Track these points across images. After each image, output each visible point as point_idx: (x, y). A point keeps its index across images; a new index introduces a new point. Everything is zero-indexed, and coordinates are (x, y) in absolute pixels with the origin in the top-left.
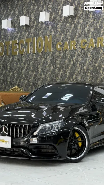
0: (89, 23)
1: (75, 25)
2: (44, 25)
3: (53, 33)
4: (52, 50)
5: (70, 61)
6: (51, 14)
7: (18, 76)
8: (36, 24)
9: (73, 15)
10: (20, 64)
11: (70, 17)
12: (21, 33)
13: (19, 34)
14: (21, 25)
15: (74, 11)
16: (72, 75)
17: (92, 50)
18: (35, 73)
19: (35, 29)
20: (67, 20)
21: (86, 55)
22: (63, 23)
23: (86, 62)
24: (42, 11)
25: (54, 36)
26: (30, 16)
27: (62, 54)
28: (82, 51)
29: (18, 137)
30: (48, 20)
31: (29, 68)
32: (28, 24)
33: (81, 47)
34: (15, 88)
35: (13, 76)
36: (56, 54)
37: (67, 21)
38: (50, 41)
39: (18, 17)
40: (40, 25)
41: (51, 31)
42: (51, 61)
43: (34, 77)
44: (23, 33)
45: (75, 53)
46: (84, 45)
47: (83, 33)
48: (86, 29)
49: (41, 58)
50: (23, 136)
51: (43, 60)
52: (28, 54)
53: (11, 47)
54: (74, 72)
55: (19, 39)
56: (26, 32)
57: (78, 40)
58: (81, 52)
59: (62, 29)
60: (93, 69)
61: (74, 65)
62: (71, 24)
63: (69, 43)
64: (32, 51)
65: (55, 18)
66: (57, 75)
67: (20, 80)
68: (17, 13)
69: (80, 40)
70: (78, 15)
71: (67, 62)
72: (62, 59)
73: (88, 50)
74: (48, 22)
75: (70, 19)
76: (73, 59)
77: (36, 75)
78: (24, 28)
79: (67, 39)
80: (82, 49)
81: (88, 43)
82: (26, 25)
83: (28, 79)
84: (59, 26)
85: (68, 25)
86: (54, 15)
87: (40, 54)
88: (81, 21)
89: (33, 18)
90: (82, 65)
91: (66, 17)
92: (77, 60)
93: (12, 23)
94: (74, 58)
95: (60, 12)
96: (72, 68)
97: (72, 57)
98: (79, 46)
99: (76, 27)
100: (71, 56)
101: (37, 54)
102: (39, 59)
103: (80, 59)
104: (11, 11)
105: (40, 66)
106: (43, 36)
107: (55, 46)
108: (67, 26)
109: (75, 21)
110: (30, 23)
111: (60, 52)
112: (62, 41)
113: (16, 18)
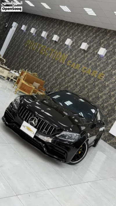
0: (93, 60)
1: (84, 56)
2: (66, 47)
3: (69, 54)
4: (64, 63)
5: (71, 74)
6: (73, 43)
7: (37, 66)
8: (61, 43)
9: (86, 50)
10: (42, 61)
13: (49, 44)
14: (53, 39)
15: (88, 48)
16: (68, 82)
17: (87, 75)
18: (47, 70)
19: (60, 46)
20: (81, 51)
21: (82, 76)
22: (77, 51)
23: (80, 80)
24: (69, 38)
25: (69, 56)
26: (60, 37)
27: (68, 68)
28: (81, 72)
29: (43, 132)
31: (45, 65)
32: (57, 41)
33: (81, 70)
35: (34, 65)
36: (65, 66)
38: (65, 57)
39: (53, 34)
40: (63, 45)
41: (68, 52)
42: (60, 68)
43: (46, 72)
45: (76, 72)
46: (84, 70)
47: (87, 63)
48: (90, 62)
50: (47, 133)
51: (56, 65)
52: (49, 57)
53: (41, 48)
54: (71, 81)
55: (48, 46)
56: (53, 45)
57: (82, 66)
59: (75, 54)
60: (82, 86)
61: (73, 78)
62: (82, 54)
63: (76, 64)
64: (52, 57)
65: (74, 46)
66: (60, 78)
67: (37, 69)
68: (53, 31)
70: (89, 52)
71: (69, 74)
72: (67, 71)
73: (85, 74)
74: (69, 46)
75: (83, 51)
76: (73, 74)
78: (54, 42)
79: (75, 62)
81: (87, 70)
83: (42, 71)
84: (75, 52)
85: (80, 54)
86: (74, 44)
87: (56, 61)
88: (89, 56)
89: (61, 39)
90: (77, 80)
91: (81, 49)
92: (75, 76)
93: (48, 35)
95: (79, 44)
96: (70, 78)
97: (74, 72)
99: (84, 58)
101: (54, 60)
102: (54, 64)
103: (77, 76)
104: (50, 28)
105: (52, 68)
106: (62, 52)
107: (66, 61)
109: (86, 54)
111: (68, 66)
112: (72, 61)
113: (51, 34)
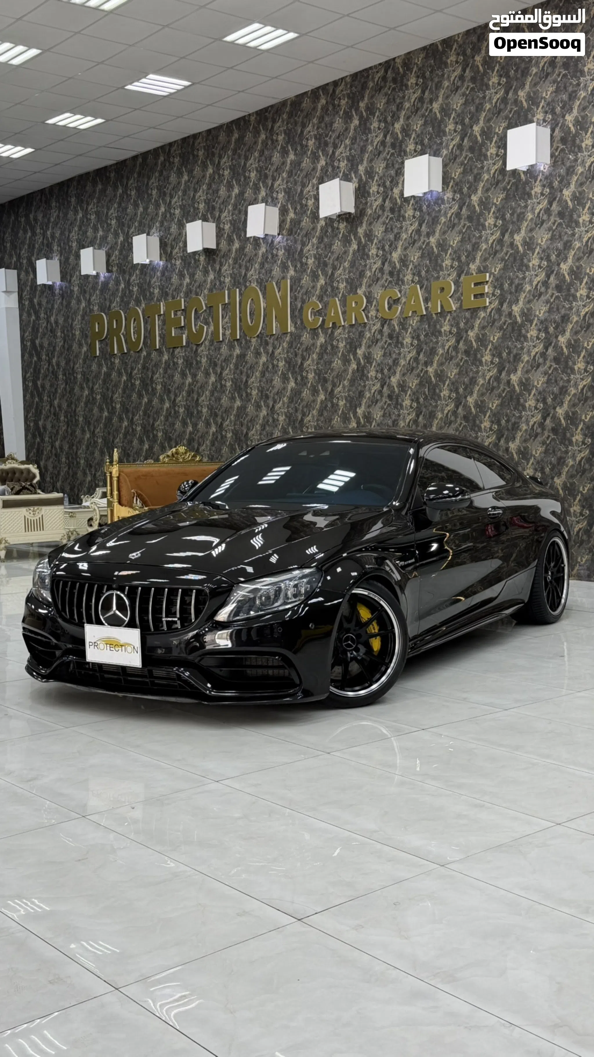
0: (404, 236)
1: (359, 243)
2: (263, 249)
3: (292, 272)
4: (290, 328)
5: (346, 361)
6: (283, 212)
7: (189, 413)
8: (237, 245)
9: (352, 211)
10: (194, 376)
11: (344, 217)
12: (192, 276)
13: (187, 280)
14: (191, 249)
15: (357, 198)
16: (353, 404)
17: (414, 322)
18: (238, 403)
19: (235, 261)
20: (333, 227)
21: (396, 339)
22: (321, 240)
23: (396, 362)
24: (255, 202)
25: (296, 282)
26: (218, 221)
27: (322, 340)
28: (383, 326)
29: (165, 628)
30: (275, 232)
31: (219, 388)
32: (214, 246)
33: (380, 315)
34: (177, 453)
35: (172, 414)
36: (303, 339)
37: (335, 230)
38: (284, 298)
39: (182, 226)
40: (249, 248)
41: (284, 267)
42: (288, 362)
43: (238, 416)
44: (199, 275)
45: (361, 335)
46: (390, 308)
47: (387, 268)
48: (395, 256)
49: (258, 354)
50: (178, 625)
51: (264, 359)
52: (215, 342)
53: (164, 322)
54: (361, 394)
55: (187, 295)
56: (206, 272)
57: (370, 293)
58: (381, 332)
59: (318, 257)
60: (421, 384)
61: (361, 372)
62: (346, 241)
63: (344, 302)
64: (228, 332)
65: (296, 223)
66: (309, 406)
67: (195, 425)
68: (177, 212)
69: (378, 292)
70: (369, 211)
71: (337, 363)
72: (321, 356)
73: (403, 324)
74: (274, 237)
75: (342, 226)
76: (355, 354)
77: (242, 409)
78: (202, 258)
79: (335, 290)
80: (384, 321)
81: (404, 300)
82: (207, 251)
83: (219, 420)
84: (310, 249)
85: (337, 246)
86: (292, 215)
87: (254, 340)
88: (379, 230)
89: (227, 227)
90: (386, 371)
91: (329, 220)
92: (368, 358)
93: (163, 245)
94: (360, 352)
95: (311, 203)
96: (352, 382)
97: (353, 346)
98: (373, 313)
99: (362, 252)
100: (351, 344)
101: (244, 341)
102: (250, 356)
103: (378, 354)
104: (157, 206)
105: (254, 381)
106: (260, 283)
107: (298, 314)
108: (334, 247)
109: (361, 231)
110: (218, 244)
111: (314, 333)
112: (321, 298)
113: (174, 228)
